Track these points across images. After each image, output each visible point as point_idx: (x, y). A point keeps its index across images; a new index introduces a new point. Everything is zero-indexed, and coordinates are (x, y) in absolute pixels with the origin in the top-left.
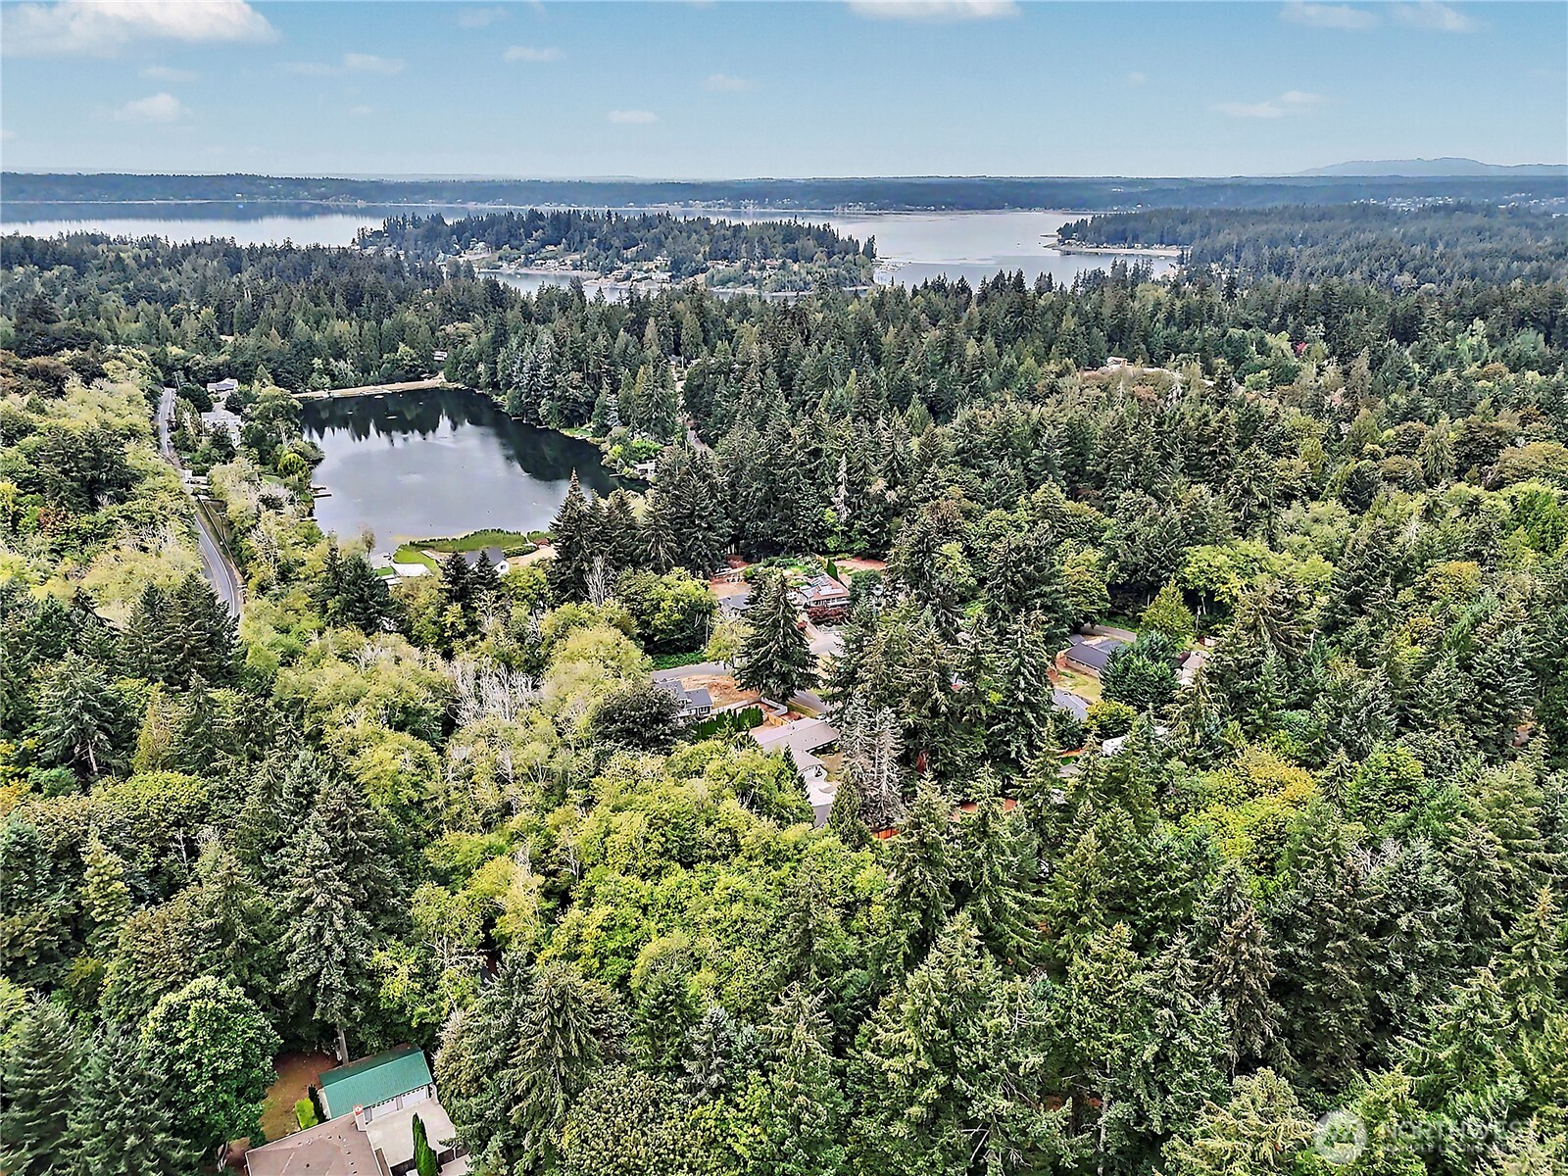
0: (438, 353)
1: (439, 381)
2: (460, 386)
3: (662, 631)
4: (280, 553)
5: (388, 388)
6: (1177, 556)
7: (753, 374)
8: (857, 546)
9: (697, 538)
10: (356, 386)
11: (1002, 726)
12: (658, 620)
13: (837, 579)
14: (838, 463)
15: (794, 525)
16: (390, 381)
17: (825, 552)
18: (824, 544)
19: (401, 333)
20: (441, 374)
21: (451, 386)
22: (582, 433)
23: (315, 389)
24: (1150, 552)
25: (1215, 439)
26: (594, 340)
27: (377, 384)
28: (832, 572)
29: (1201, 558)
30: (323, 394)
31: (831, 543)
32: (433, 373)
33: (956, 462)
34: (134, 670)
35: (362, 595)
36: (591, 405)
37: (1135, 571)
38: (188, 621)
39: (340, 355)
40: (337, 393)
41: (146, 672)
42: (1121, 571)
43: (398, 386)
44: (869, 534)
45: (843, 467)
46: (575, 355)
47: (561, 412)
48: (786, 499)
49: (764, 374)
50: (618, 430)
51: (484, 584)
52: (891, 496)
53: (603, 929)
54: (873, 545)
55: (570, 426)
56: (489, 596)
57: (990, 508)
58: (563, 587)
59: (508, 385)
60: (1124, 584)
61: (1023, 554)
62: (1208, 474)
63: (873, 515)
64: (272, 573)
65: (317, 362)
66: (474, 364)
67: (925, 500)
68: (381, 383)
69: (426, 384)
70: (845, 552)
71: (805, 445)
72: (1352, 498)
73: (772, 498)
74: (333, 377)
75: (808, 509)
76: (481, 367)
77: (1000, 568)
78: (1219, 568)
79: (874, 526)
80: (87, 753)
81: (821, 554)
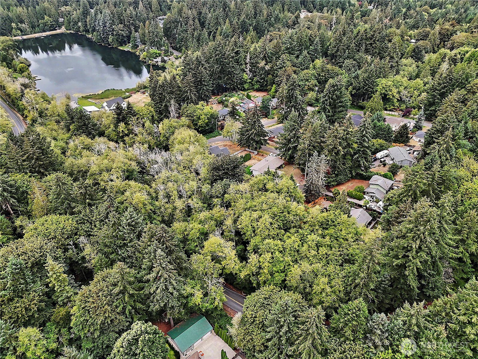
0: (60, 19)
1: (63, 30)
2: (72, 32)
3: (202, 127)
4: (37, 106)
5: (44, 34)
6: (374, 82)
7: (191, 22)
8: (256, 87)
9: (203, 89)
10: (31, 34)
11: (357, 155)
12: (200, 123)
13: (251, 100)
14: (246, 56)
15: (232, 81)
16: (44, 31)
17: (244, 90)
18: (243, 87)
19: (45, 11)
20: (63, 27)
21: (68, 32)
22: (127, 48)
23: (15, 36)
24: (365, 82)
25: (371, 39)
26: (125, 11)
27: (39, 32)
28: (249, 97)
29: (383, 82)
30: (19, 38)
31: (246, 86)
32: (60, 27)
33: (286, 53)
34: (16, 170)
35: (85, 123)
36: (129, 37)
37: (359, 89)
38: (32, 146)
39: (22, 22)
40: (25, 37)
41: (20, 169)
42: (353, 89)
43: (48, 33)
44: (260, 82)
45: (248, 57)
46: (119, 17)
47: (117, 40)
48: (229, 71)
49: (194, 21)
50: (141, 47)
51: (131, 114)
52: (267, 67)
53: (270, 263)
54: (261, 86)
55: (122, 45)
56: (134, 119)
57: (303, 70)
58: (160, 113)
59: (94, 30)
60: (355, 94)
61: (336, 88)
62: (369, 51)
63: (261, 75)
64: (36, 115)
65: (14, 25)
66: (76, 23)
67: (280, 68)
68: (41, 32)
69: (58, 31)
70: (251, 89)
71: (233, 50)
72: (415, 56)
73: (222, 71)
74: (21, 31)
75: (237, 74)
76: (80, 24)
77: (327, 93)
78: (389, 86)
79: (261, 79)
80: (7, 207)
81: (242, 91)
